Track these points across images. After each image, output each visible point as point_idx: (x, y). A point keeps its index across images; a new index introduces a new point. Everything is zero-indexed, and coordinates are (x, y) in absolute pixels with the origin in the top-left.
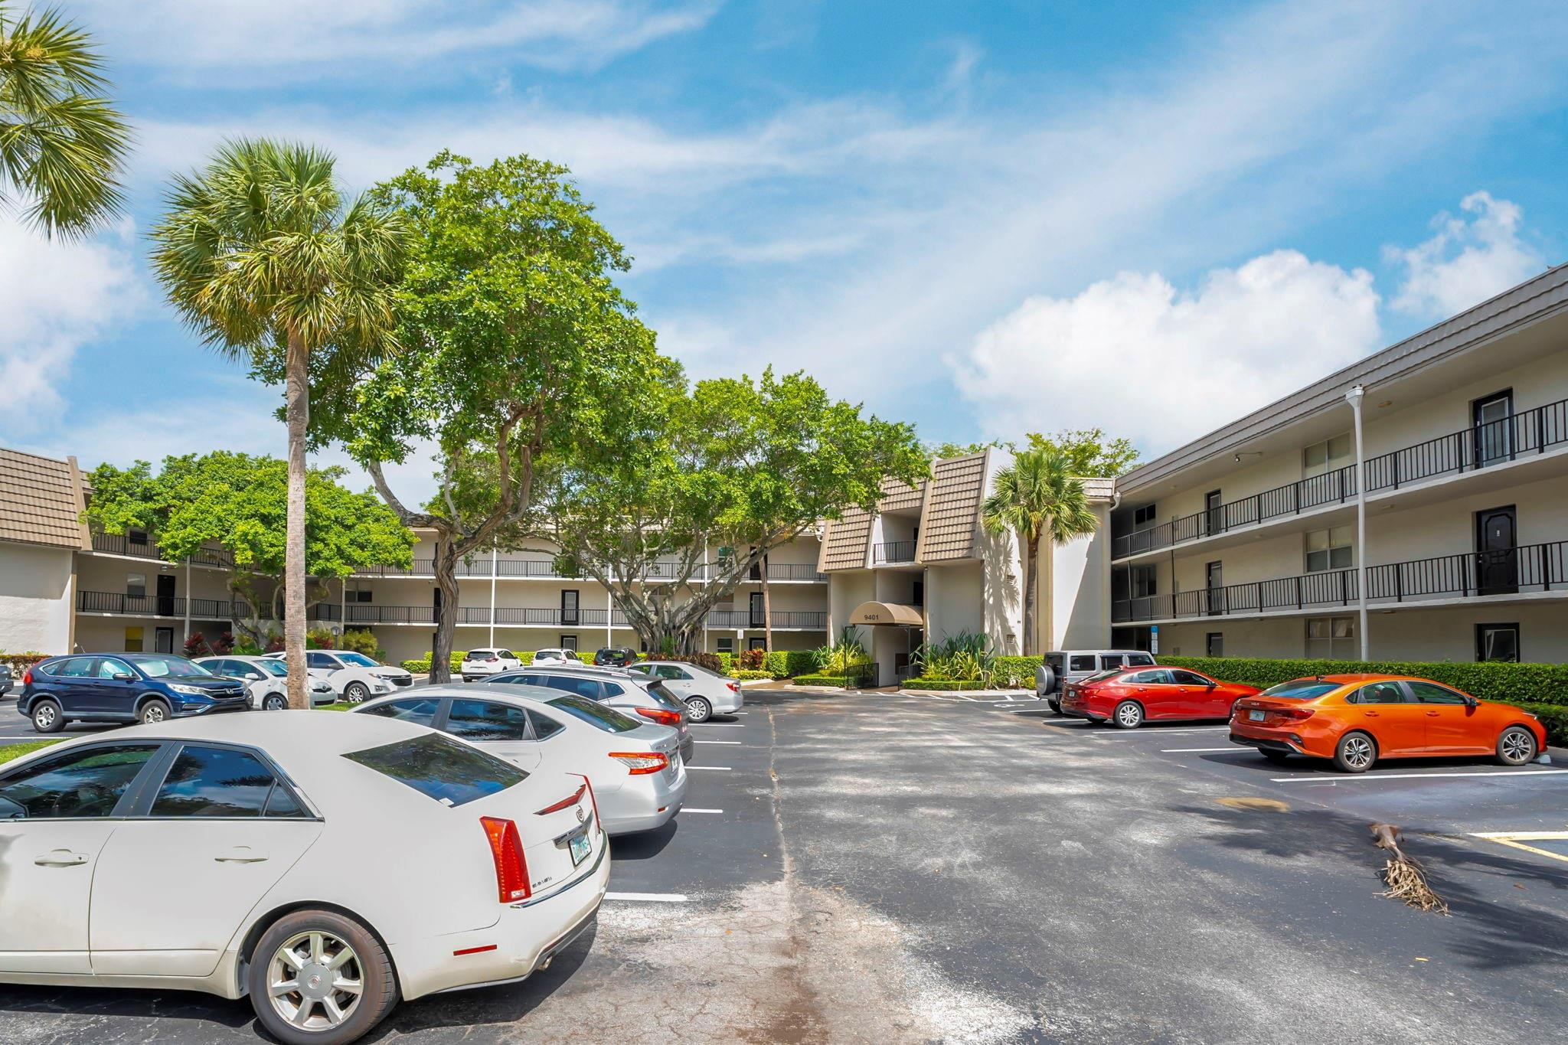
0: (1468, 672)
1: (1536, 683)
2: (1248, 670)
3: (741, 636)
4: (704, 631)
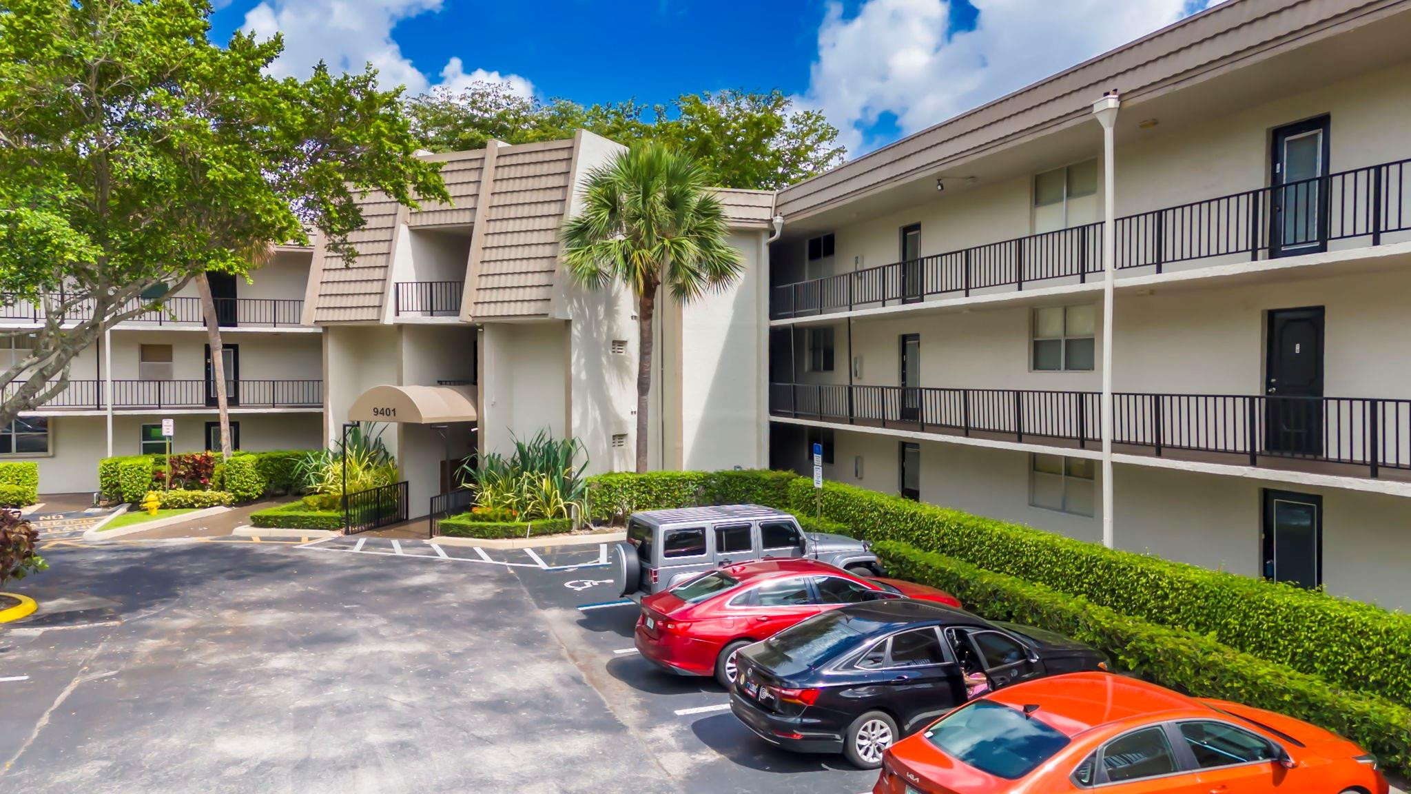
0: (1259, 607)
1: (1360, 648)
2: (945, 534)
3: (168, 428)
4: (106, 417)
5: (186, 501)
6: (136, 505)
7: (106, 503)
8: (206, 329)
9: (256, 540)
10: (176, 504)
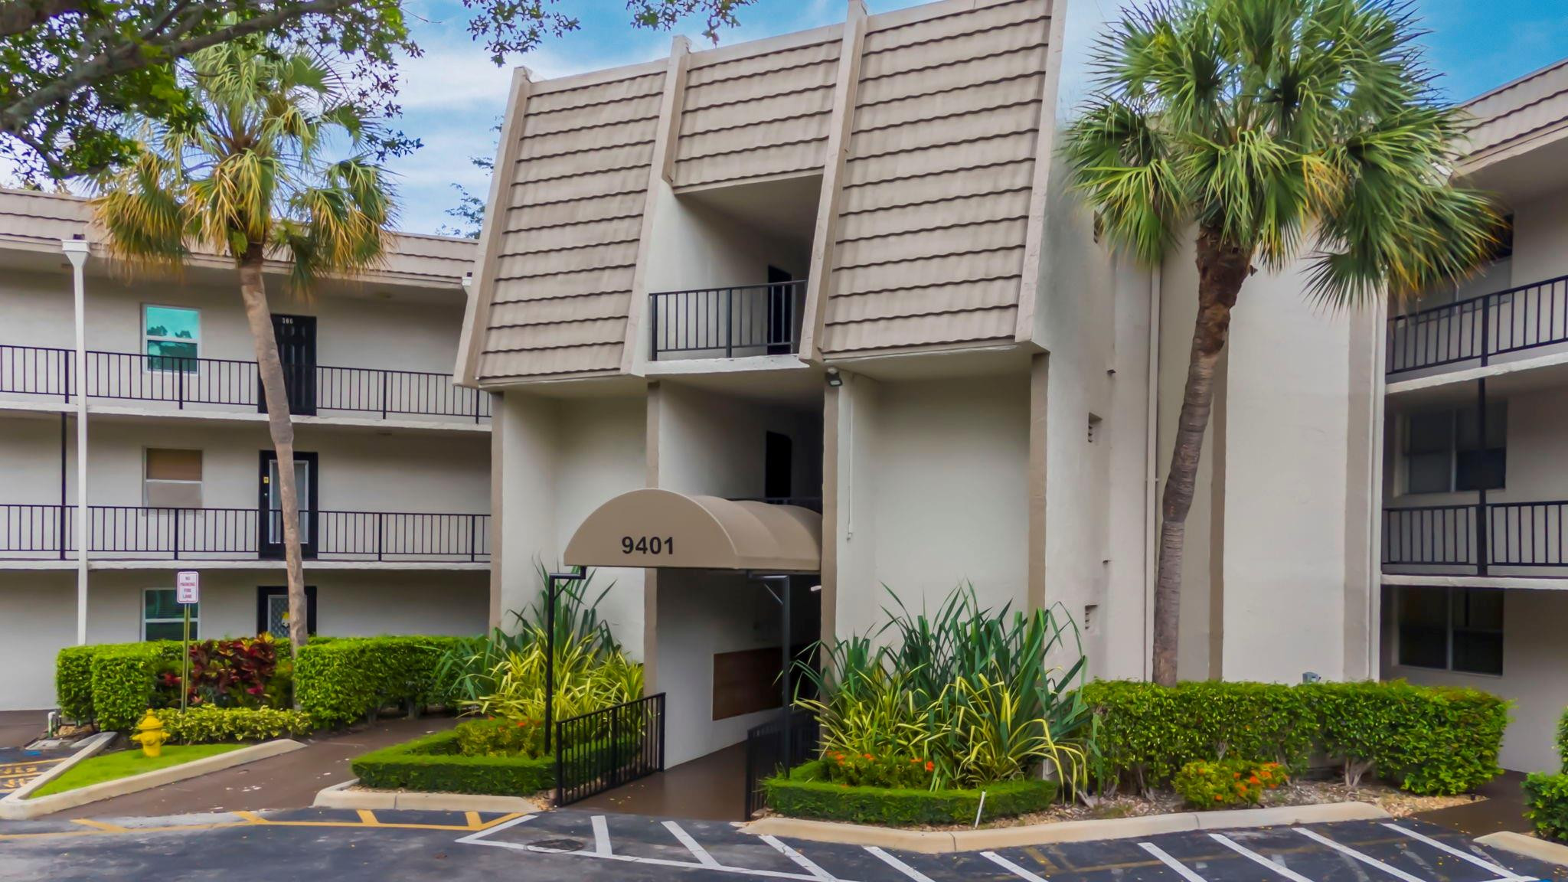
3: (188, 590)
4: (76, 571)
5: (218, 729)
6: (123, 737)
7: (71, 729)
8: (265, 417)
9: (369, 820)
10: (199, 735)
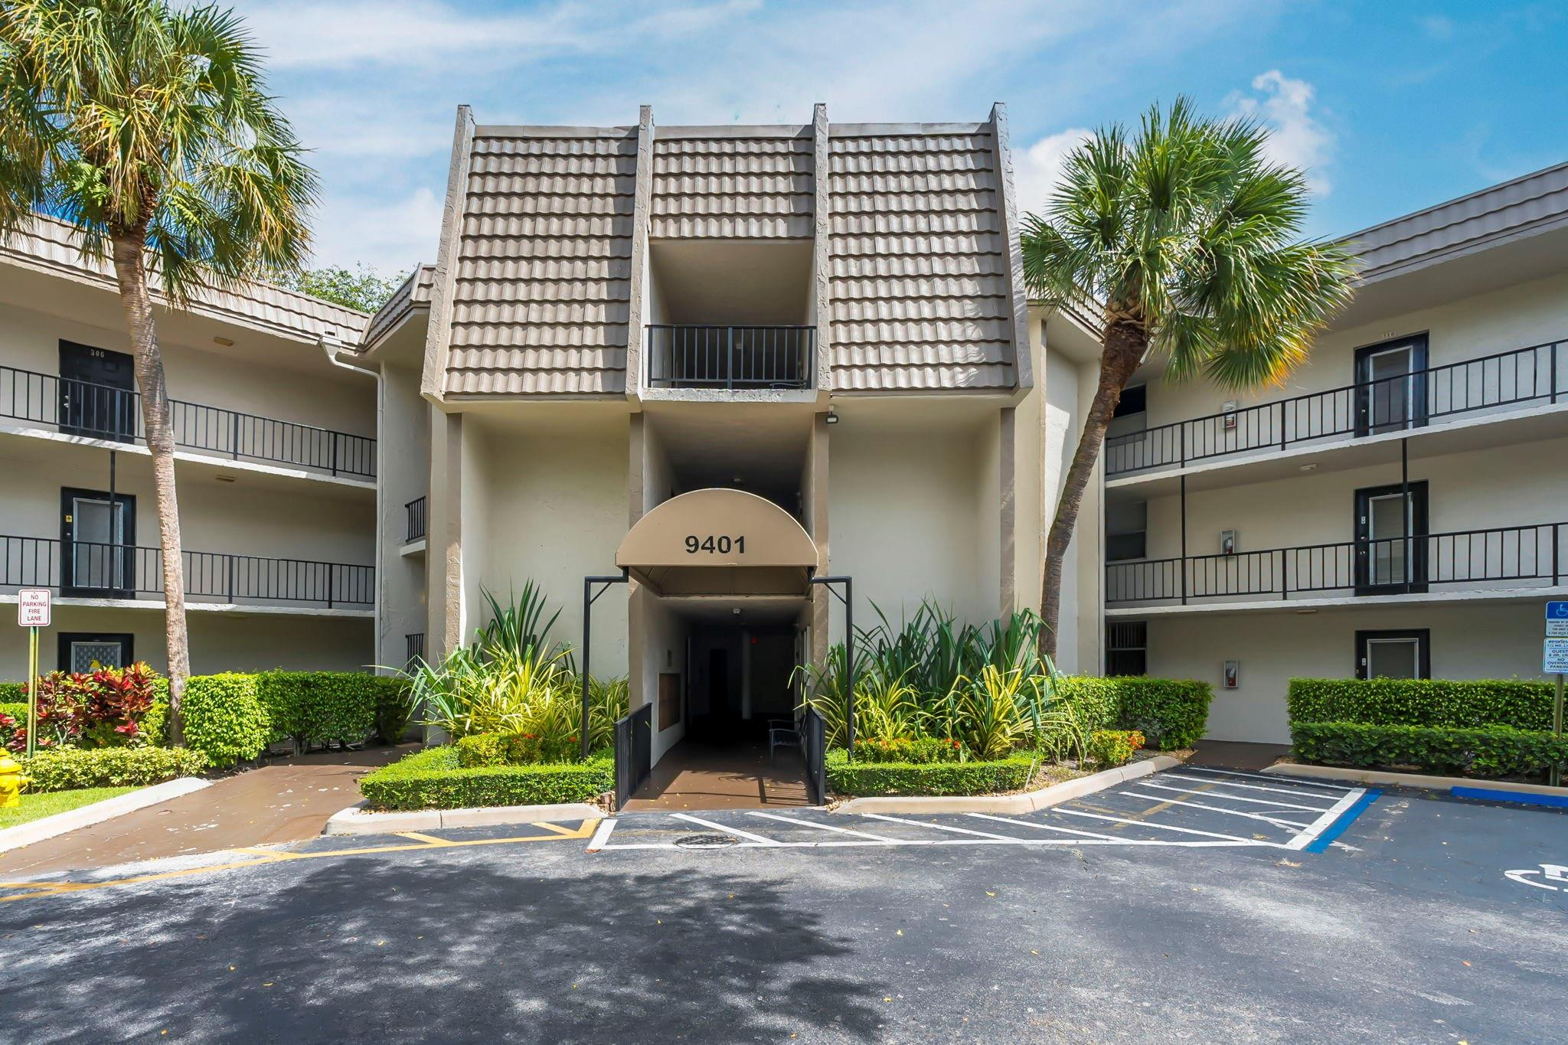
3: (34, 611)
5: (84, 772)
9: (428, 840)
10: (57, 782)
